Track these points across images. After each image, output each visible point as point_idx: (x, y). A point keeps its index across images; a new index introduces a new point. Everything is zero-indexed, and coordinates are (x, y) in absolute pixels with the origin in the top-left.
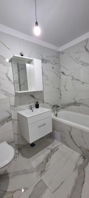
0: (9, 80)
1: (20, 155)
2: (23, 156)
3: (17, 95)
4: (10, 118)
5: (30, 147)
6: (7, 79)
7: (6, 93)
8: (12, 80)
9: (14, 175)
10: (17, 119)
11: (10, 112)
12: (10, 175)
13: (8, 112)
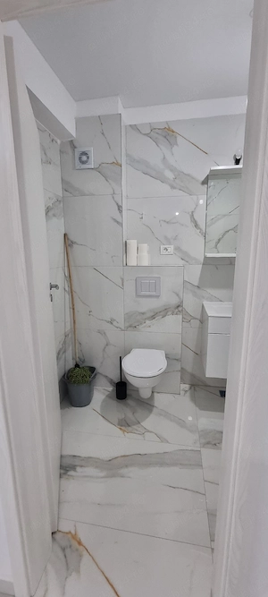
0: (196, 226)
1: (188, 394)
2: (194, 399)
3: (208, 262)
4: (180, 309)
5: (219, 394)
6: (191, 225)
7: (185, 257)
8: (201, 227)
9: (161, 415)
10: (199, 317)
11: (181, 295)
12: (155, 409)
13: (178, 295)
